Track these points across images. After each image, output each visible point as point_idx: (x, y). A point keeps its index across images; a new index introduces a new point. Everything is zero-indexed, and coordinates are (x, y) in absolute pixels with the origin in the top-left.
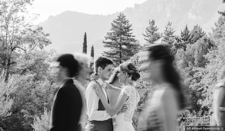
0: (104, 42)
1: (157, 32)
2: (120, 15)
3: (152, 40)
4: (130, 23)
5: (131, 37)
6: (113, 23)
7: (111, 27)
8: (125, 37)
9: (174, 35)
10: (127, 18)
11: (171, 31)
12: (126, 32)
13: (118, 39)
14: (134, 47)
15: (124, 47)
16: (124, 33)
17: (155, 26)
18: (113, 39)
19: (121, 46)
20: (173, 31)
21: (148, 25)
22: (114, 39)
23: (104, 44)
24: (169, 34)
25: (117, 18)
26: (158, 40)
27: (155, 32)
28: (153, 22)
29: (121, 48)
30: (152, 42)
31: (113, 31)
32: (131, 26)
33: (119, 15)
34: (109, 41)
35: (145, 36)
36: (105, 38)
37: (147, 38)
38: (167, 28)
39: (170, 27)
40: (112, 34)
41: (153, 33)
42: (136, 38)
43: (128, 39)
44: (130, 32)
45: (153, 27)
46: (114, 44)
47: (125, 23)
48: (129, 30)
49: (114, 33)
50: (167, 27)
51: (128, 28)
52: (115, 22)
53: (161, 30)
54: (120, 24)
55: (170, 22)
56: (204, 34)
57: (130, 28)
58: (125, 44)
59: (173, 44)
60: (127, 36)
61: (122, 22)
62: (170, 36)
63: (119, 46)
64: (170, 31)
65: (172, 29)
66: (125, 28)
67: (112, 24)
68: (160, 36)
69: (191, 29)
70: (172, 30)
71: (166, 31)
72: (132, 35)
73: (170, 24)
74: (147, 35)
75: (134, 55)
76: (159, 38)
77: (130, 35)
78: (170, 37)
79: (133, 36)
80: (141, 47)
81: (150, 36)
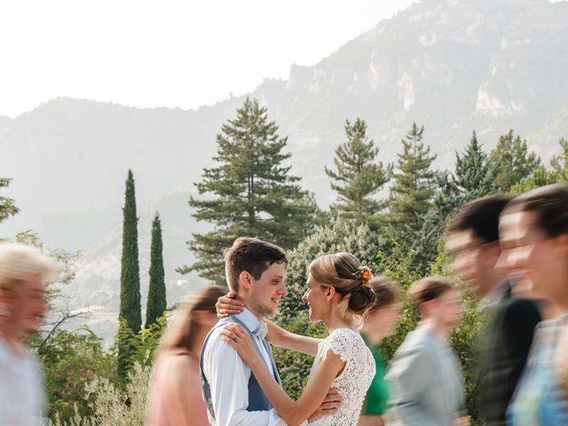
0: (193, 203)
1: (376, 161)
2: (247, 105)
3: (359, 188)
4: (281, 134)
5: (288, 183)
6: (224, 135)
7: (215, 148)
8: (267, 184)
9: (432, 168)
10: (270, 117)
11: (424, 158)
12: (268, 164)
13: (243, 189)
14: (298, 216)
15: (264, 216)
16: (262, 170)
17: (366, 142)
18: (223, 192)
19: (252, 213)
20: (431, 155)
21: (344, 139)
22: (228, 192)
23: (195, 210)
24: (416, 165)
25: (235, 117)
26: (380, 188)
27: (368, 162)
28: (360, 128)
29: (252, 220)
30: (357, 195)
31: (223, 163)
32: (283, 144)
33: (241, 106)
34: (212, 196)
35: (332, 175)
36: (195, 190)
37: (341, 184)
38: (407, 147)
39: (419, 144)
40: (222, 173)
41: (360, 164)
42: (303, 186)
43: (276, 190)
44: (284, 164)
45: (361, 145)
46: (230, 209)
47: (263, 132)
48: (278, 159)
49: (226, 168)
50: (408, 141)
51: (274, 153)
52: (228, 130)
53: (388, 156)
54: (248, 139)
55: (419, 127)
56: (534, 162)
57: (283, 152)
58: (266, 207)
59: (432, 201)
60: (272, 178)
61: (255, 131)
62: (420, 172)
63: (246, 214)
64: (417, 155)
65: (424, 150)
66: (265, 152)
67: (219, 137)
68: (386, 176)
69: (488, 148)
70: (424, 154)
71: (406, 156)
72: (289, 174)
73: (418, 132)
74: (341, 172)
75: (301, 245)
76: (381, 182)
77: (281, 173)
78: (418, 177)
79: (292, 179)
80: (323, 215)
81: (352, 176)
